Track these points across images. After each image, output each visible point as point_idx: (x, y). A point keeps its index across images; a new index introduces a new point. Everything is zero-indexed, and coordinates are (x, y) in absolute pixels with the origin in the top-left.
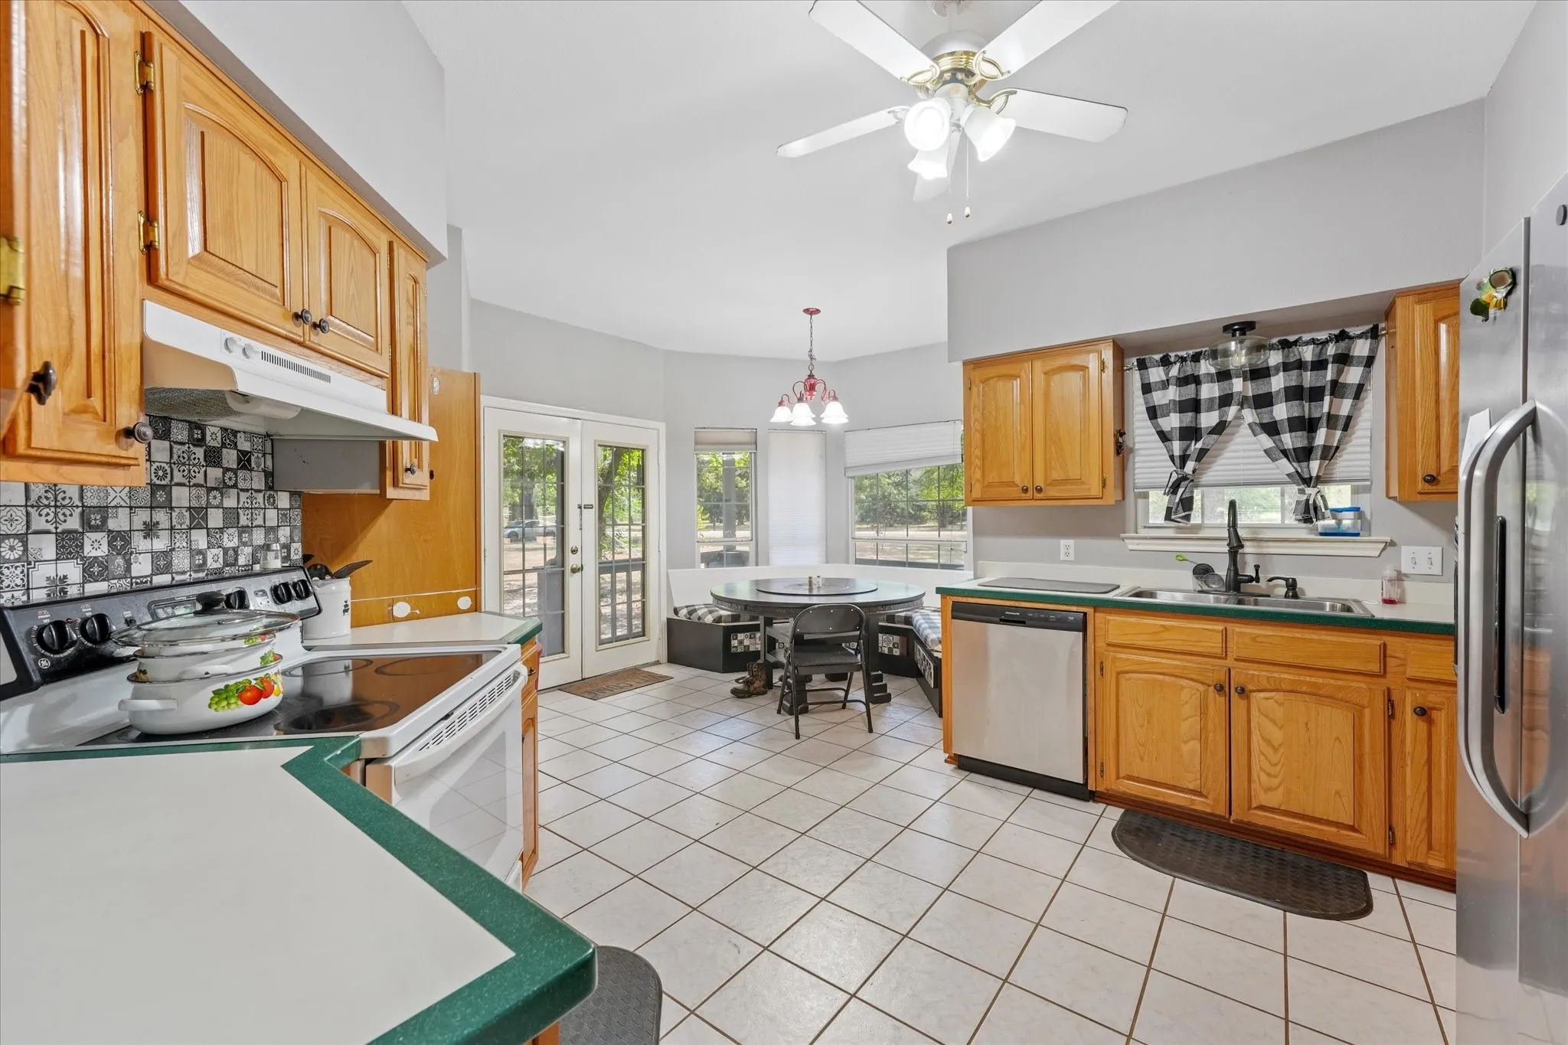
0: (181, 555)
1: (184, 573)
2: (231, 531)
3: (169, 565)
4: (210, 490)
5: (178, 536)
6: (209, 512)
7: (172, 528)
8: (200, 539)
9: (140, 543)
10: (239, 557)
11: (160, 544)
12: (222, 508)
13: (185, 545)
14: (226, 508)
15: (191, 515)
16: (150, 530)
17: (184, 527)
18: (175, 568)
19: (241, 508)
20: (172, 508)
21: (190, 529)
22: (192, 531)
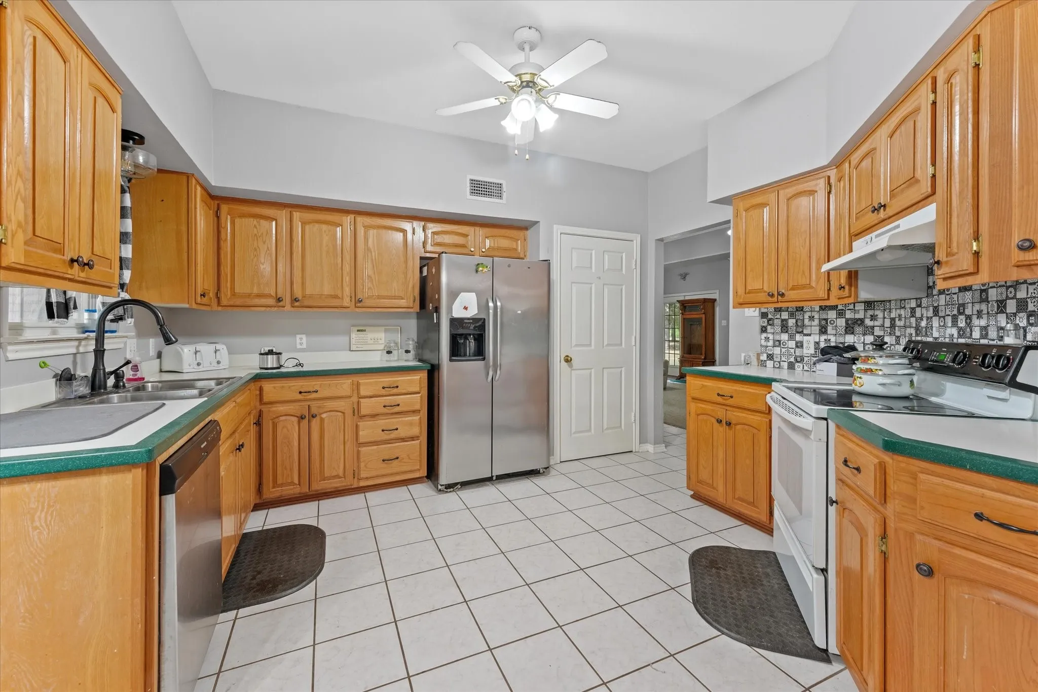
0: (992, 329)
1: (993, 340)
2: (1021, 315)
3: (987, 334)
4: (1008, 288)
5: (991, 318)
6: (1007, 303)
7: (988, 313)
8: (1002, 320)
9: (976, 322)
10: (1027, 334)
11: (983, 322)
12: (1016, 299)
13: (994, 323)
14: (1018, 299)
15: (998, 304)
16: (979, 314)
17: (994, 312)
18: (989, 337)
19: (1029, 298)
20: (988, 302)
21: (997, 313)
22: (998, 315)
